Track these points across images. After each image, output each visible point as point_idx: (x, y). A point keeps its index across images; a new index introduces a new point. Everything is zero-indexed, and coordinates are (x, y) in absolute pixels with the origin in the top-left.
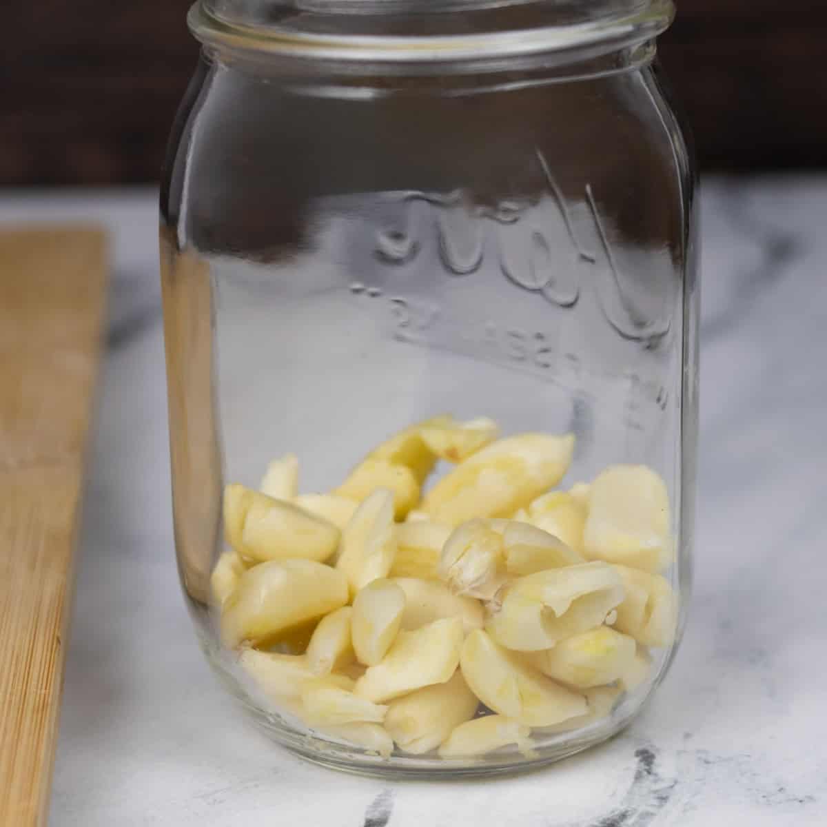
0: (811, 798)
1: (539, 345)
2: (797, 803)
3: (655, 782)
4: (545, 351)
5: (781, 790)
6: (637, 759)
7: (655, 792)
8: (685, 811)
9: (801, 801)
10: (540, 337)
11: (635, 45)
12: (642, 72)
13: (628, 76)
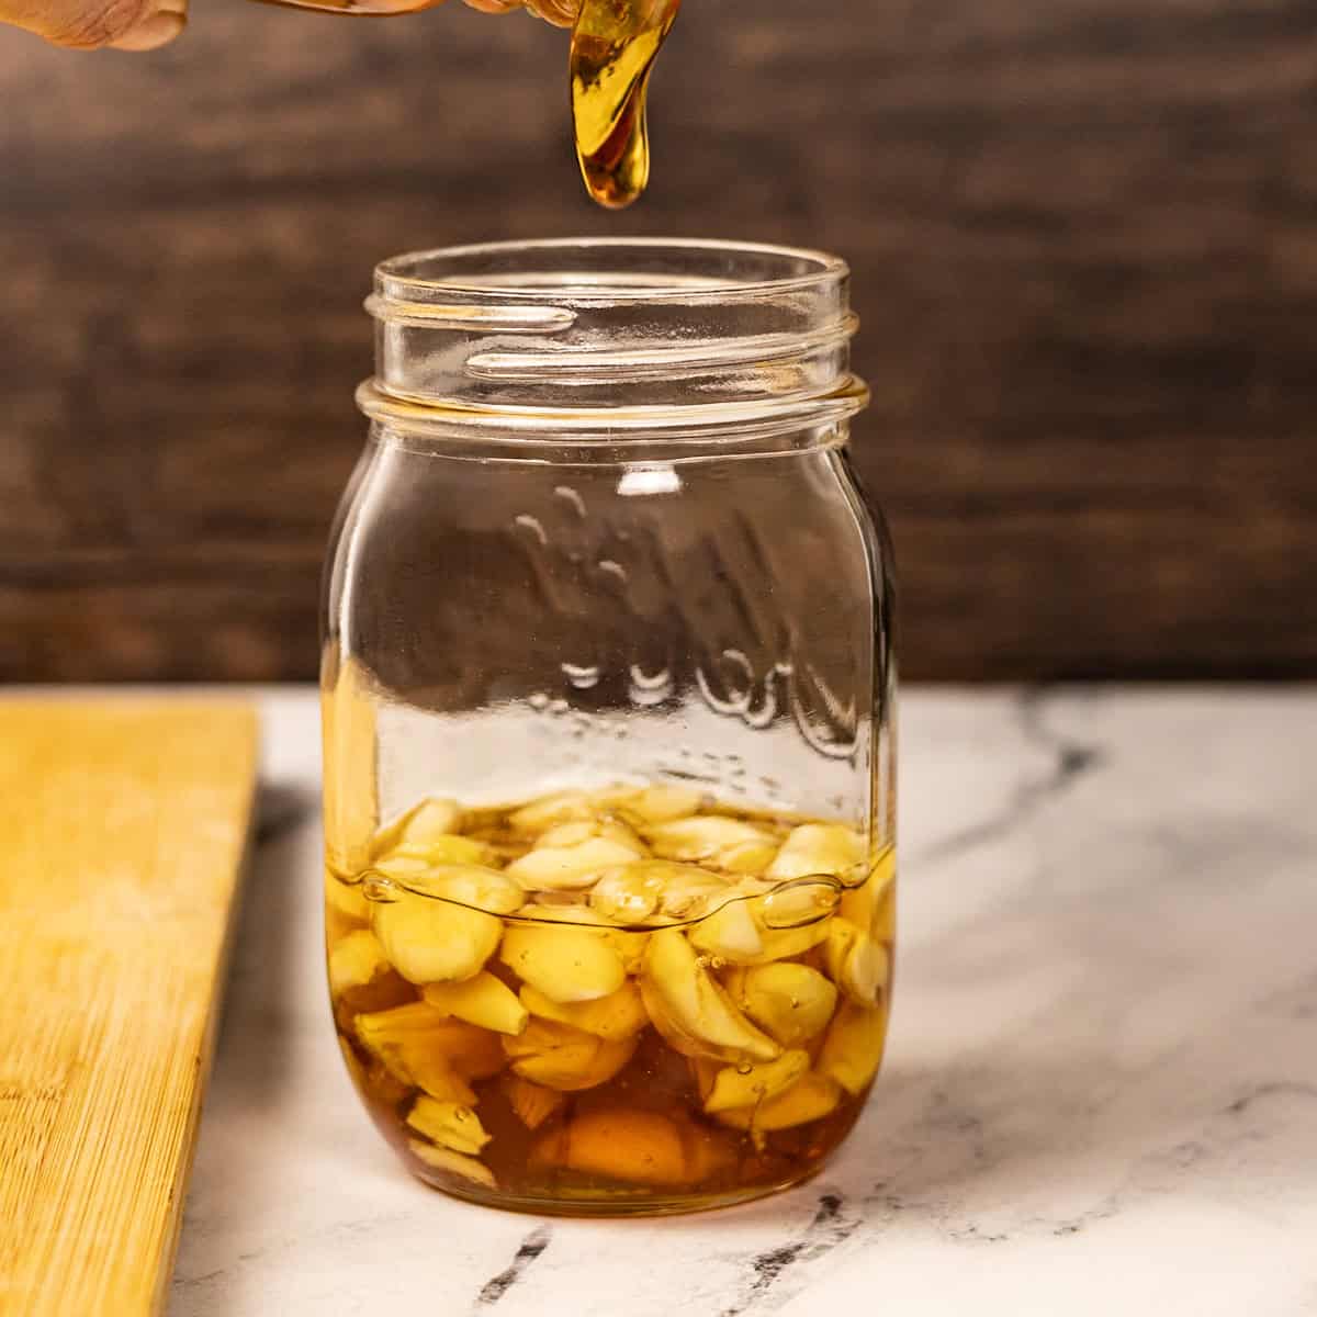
0: (1003, 1237)
1: (735, 767)
2: (988, 1241)
3: (838, 1222)
4: (741, 773)
5: (972, 1230)
6: (820, 1204)
7: (835, 1229)
8: (865, 1245)
9: (992, 1239)
10: (734, 758)
11: (823, 426)
12: (829, 455)
13: (813, 458)
